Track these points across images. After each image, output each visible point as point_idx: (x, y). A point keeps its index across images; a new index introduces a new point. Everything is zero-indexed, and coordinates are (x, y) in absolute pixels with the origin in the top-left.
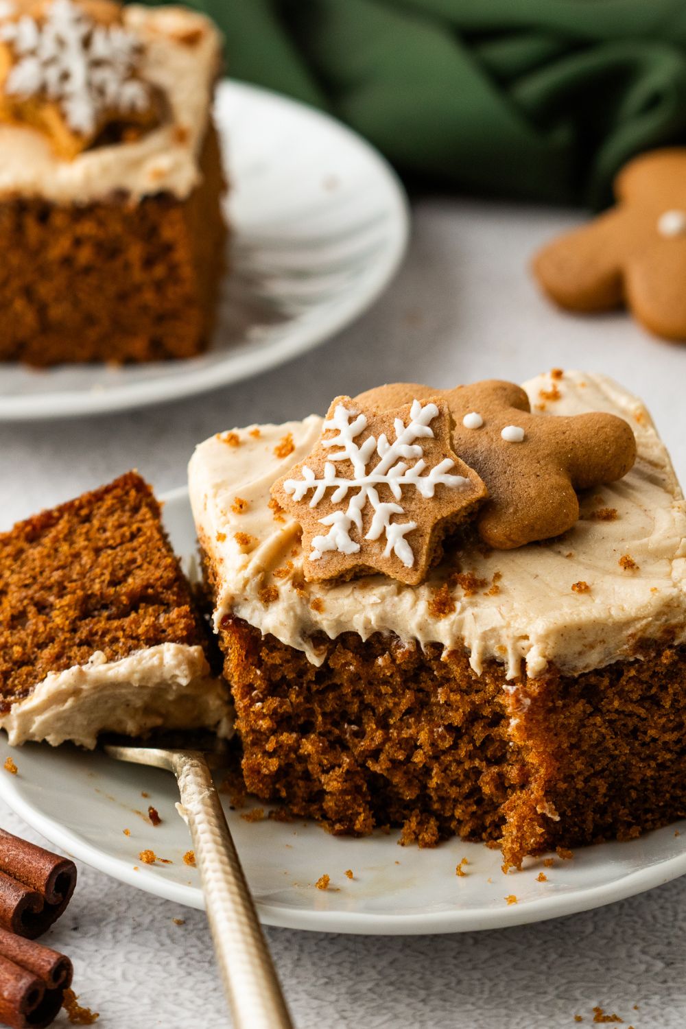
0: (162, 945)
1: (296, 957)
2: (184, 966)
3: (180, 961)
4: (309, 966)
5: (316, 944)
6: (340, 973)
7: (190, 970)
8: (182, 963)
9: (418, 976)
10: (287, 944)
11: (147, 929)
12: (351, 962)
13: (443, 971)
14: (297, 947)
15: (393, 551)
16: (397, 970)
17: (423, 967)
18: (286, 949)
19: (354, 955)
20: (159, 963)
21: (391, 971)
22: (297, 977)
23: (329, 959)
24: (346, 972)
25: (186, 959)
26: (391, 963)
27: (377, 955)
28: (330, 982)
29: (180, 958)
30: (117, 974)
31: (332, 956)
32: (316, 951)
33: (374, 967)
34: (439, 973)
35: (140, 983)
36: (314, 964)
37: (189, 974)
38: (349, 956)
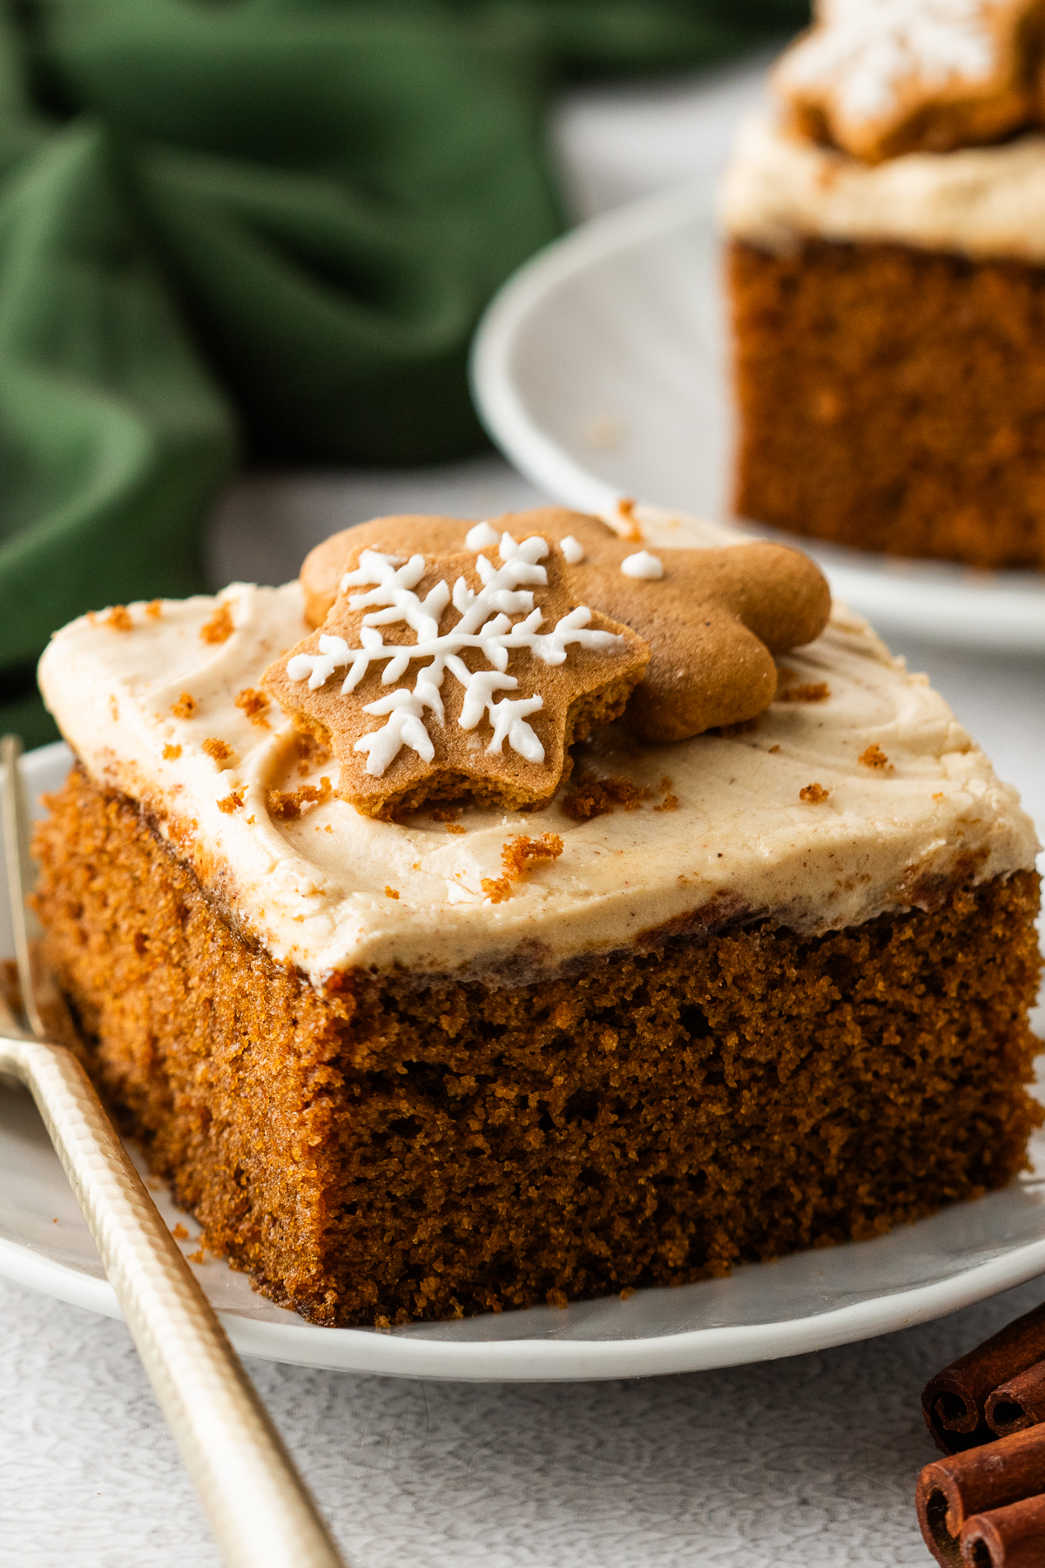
0: (100, 1383)
1: (325, 1404)
2: (136, 1414)
3: (130, 1407)
4: (347, 1417)
5: (359, 1386)
6: (400, 1429)
7: (147, 1420)
8: (133, 1410)
9: (531, 1434)
10: (309, 1386)
11: (74, 1360)
12: (417, 1413)
13: (573, 1427)
14: (325, 1390)
15: (506, 741)
16: (494, 1425)
17: (539, 1422)
18: (308, 1392)
19: (421, 1402)
20: (94, 1410)
21: (487, 1426)
22: (328, 1433)
23: (382, 1408)
24: (409, 1426)
25: (140, 1405)
26: (486, 1415)
27: (461, 1404)
28: (382, 1440)
29: (130, 1403)
30: (26, 1424)
31: (385, 1404)
32: (358, 1397)
33: (456, 1420)
34: (566, 1430)
35: (63, 1438)
36: (355, 1415)
37: (147, 1426)
38: (414, 1404)
